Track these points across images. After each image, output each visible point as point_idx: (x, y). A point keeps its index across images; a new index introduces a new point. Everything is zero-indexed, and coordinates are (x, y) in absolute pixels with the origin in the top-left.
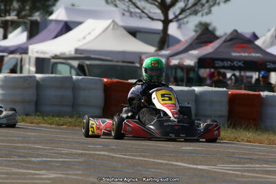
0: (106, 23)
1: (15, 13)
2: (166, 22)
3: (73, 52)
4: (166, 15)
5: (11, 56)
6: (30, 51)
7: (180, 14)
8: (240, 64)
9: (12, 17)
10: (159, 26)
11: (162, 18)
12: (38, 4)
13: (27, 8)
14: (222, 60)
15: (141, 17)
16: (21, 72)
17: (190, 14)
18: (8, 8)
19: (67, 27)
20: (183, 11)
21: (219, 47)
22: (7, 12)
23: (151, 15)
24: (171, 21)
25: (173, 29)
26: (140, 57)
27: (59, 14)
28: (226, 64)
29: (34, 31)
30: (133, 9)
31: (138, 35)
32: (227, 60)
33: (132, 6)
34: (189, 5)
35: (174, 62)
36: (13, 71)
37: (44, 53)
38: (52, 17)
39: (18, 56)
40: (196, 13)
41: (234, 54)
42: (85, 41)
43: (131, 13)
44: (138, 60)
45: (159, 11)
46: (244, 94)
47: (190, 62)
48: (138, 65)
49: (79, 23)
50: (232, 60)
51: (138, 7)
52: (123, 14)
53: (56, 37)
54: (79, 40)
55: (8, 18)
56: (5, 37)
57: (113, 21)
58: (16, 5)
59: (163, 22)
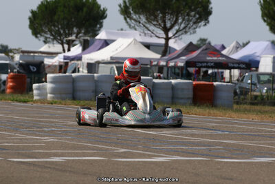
0: (130, 40)
1: (75, 35)
2: (167, 39)
3: (109, 59)
4: (167, 35)
5: (73, 62)
6: (83, 59)
7: (176, 33)
8: (212, 64)
9: (73, 37)
10: (163, 41)
11: (164, 36)
12: (89, 29)
13: (83, 31)
14: (201, 63)
15: (151, 36)
16: (78, 72)
17: (182, 34)
18: (70, 32)
19: (106, 43)
20: (177, 31)
21: (199, 54)
22: (70, 34)
23: (157, 35)
24: (170, 38)
25: (172, 43)
26: (151, 61)
27: (102, 35)
28: (203, 65)
29: (86, 46)
30: (147, 32)
31: (151, 47)
32: (204, 62)
33: (146, 29)
34: (181, 28)
35: (172, 64)
36: (74, 71)
37: (92, 60)
38: (97, 37)
39: (76, 62)
40: (186, 32)
41: (208, 58)
42: (117, 52)
43: (145, 34)
44: (149, 63)
45: (162, 32)
46: (203, 84)
47: (181, 64)
48: (149, 66)
49: (113, 41)
50: (207, 63)
51: (149, 30)
52: (140, 35)
53: (99, 49)
54: (113, 52)
55: (70, 38)
56: (69, 50)
57: (135, 39)
58: (75, 30)
59: (165, 39)
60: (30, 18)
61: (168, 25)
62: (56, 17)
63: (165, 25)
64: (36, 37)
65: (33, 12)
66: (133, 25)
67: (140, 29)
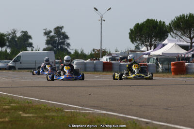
0: (173, 44)
2: (192, 43)
4: (192, 41)
10: (190, 44)
11: (190, 41)
23: (187, 41)
30: (181, 39)
45: (189, 39)
49: (167, 44)
57: (175, 43)
60: (129, 33)
61: (192, 36)
62: (143, 32)
63: (190, 36)
64: (133, 43)
65: (131, 30)
66: (174, 36)
67: (178, 38)
